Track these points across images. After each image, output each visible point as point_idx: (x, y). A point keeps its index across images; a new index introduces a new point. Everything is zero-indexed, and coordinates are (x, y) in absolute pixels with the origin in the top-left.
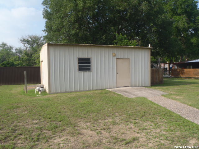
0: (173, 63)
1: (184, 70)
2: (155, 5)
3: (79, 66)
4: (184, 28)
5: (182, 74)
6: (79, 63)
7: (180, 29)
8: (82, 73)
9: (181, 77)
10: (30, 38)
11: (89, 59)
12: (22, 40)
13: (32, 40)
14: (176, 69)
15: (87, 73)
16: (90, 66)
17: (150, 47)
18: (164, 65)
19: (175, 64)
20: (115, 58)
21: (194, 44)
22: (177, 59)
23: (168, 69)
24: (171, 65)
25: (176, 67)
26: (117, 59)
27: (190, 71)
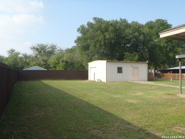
0: (157, 70)
1: (164, 75)
2: (147, 36)
3: (118, 71)
4: (164, 47)
5: (163, 77)
6: (118, 69)
7: (161, 47)
8: (119, 74)
9: (163, 79)
10: (39, 46)
11: (121, 68)
12: (32, 47)
13: (40, 48)
14: (160, 74)
15: (121, 74)
16: (122, 71)
17: (147, 62)
18: (151, 71)
19: (159, 70)
20: (132, 67)
21: (171, 57)
22: (160, 67)
23: (154, 74)
24: (156, 71)
25: (159, 73)
26: (133, 68)
27: (168, 75)
